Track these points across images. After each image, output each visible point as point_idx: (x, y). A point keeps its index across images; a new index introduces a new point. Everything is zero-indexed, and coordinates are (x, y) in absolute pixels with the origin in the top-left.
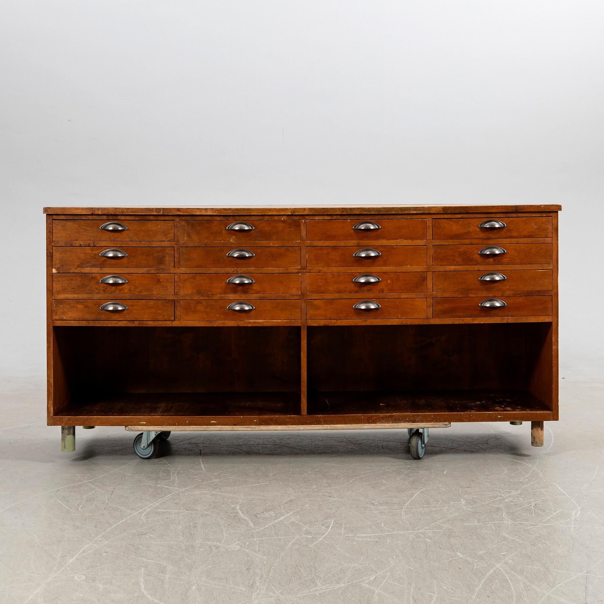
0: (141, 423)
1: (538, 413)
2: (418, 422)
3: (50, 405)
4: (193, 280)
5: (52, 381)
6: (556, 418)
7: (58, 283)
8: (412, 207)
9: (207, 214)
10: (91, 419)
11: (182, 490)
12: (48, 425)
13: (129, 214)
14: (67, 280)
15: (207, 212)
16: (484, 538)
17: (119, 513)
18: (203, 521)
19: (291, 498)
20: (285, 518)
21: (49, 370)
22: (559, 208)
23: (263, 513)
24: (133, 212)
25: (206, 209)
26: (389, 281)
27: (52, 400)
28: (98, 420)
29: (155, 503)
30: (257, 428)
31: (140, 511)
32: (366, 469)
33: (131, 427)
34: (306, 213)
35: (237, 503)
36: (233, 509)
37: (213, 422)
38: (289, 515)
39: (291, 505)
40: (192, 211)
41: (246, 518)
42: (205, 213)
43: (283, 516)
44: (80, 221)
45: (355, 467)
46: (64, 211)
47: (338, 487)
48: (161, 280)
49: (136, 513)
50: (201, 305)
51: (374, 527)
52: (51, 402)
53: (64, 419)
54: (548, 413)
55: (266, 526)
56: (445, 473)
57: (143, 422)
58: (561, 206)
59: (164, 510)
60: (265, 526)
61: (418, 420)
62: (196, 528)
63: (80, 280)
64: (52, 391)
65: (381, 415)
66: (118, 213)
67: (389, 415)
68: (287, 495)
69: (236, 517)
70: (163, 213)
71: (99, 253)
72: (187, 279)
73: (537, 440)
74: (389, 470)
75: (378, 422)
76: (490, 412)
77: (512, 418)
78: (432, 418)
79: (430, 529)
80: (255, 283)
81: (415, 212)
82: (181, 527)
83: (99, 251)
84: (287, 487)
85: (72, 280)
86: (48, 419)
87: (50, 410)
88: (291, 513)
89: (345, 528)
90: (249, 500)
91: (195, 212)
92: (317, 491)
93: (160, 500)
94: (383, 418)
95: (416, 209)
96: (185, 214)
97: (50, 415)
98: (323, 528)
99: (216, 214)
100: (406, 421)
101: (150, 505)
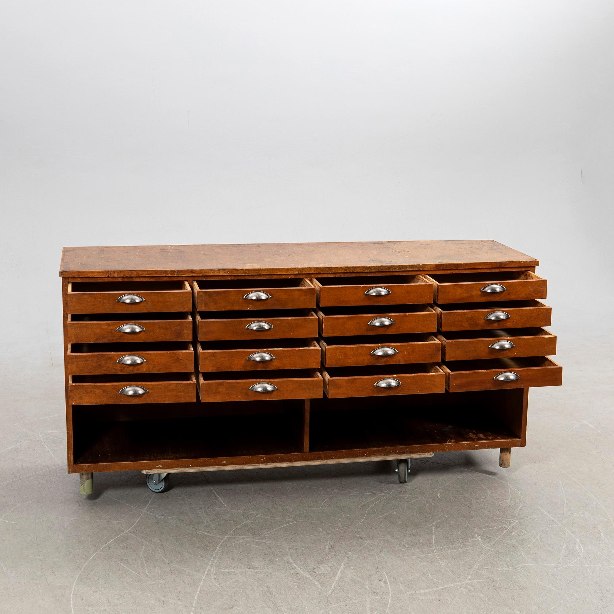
0: (157, 466)
1: (509, 441)
2: (407, 453)
3: (70, 454)
4: (213, 358)
5: (71, 432)
6: (523, 444)
7: (73, 364)
8: (408, 265)
9: (219, 275)
10: (110, 465)
11: (225, 538)
12: (69, 472)
13: (144, 276)
14: (83, 361)
15: (219, 273)
19: (330, 543)
20: (341, 573)
21: (68, 423)
22: (537, 263)
24: (149, 274)
25: (219, 270)
26: (405, 353)
27: (72, 451)
28: (117, 466)
29: (212, 560)
30: (264, 466)
31: (206, 573)
33: (148, 470)
34: (312, 272)
35: (287, 554)
36: (288, 562)
37: (224, 462)
38: (342, 567)
39: (336, 554)
40: (205, 272)
41: (308, 576)
42: (218, 274)
43: (338, 570)
46: (80, 274)
48: (180, 358)
49: (204, 576)
50: (222, 387)
51: (424, 579)
52: (72, 452)
53: (84, 467)
54: (517, 441)
56: (440, 497)
57: (160, 466)
58: (538, 262)
59: (227, 570)
60: (332, 586)
61: (407, 452)
62: (273, 595)
63: (96, 361)
64: (72, 442)
65: (375, 449)
66: (134, 276)
67: (381, 449)
68: (323, 538)
69: (299, 575)
70: (178, 275)
71: (116, 328)
72: (207, 357)
73: (505, 462)
75: (372, 455)
76: (468, 442)
77: (487, 446)
78: (419, 449)
79: (473, 579)
80: (275, 359)
81: (411, 270)
82: (258, 594)
83: (115, 326)
84: (316, 527)
85: (87, 360)
86: (69, 467)
87: (71, 459)
88: (343, 565)
89: (402, 584)
90: (294, 549)
91: (208, 273)
93: (214, 555)
94: (376, 452)
95: (412, 267)
96: (198, 275)
97: (71, 464)
98: (382, 584)
99: (228, 274)
100: (396, 453)
101: (210, 564)
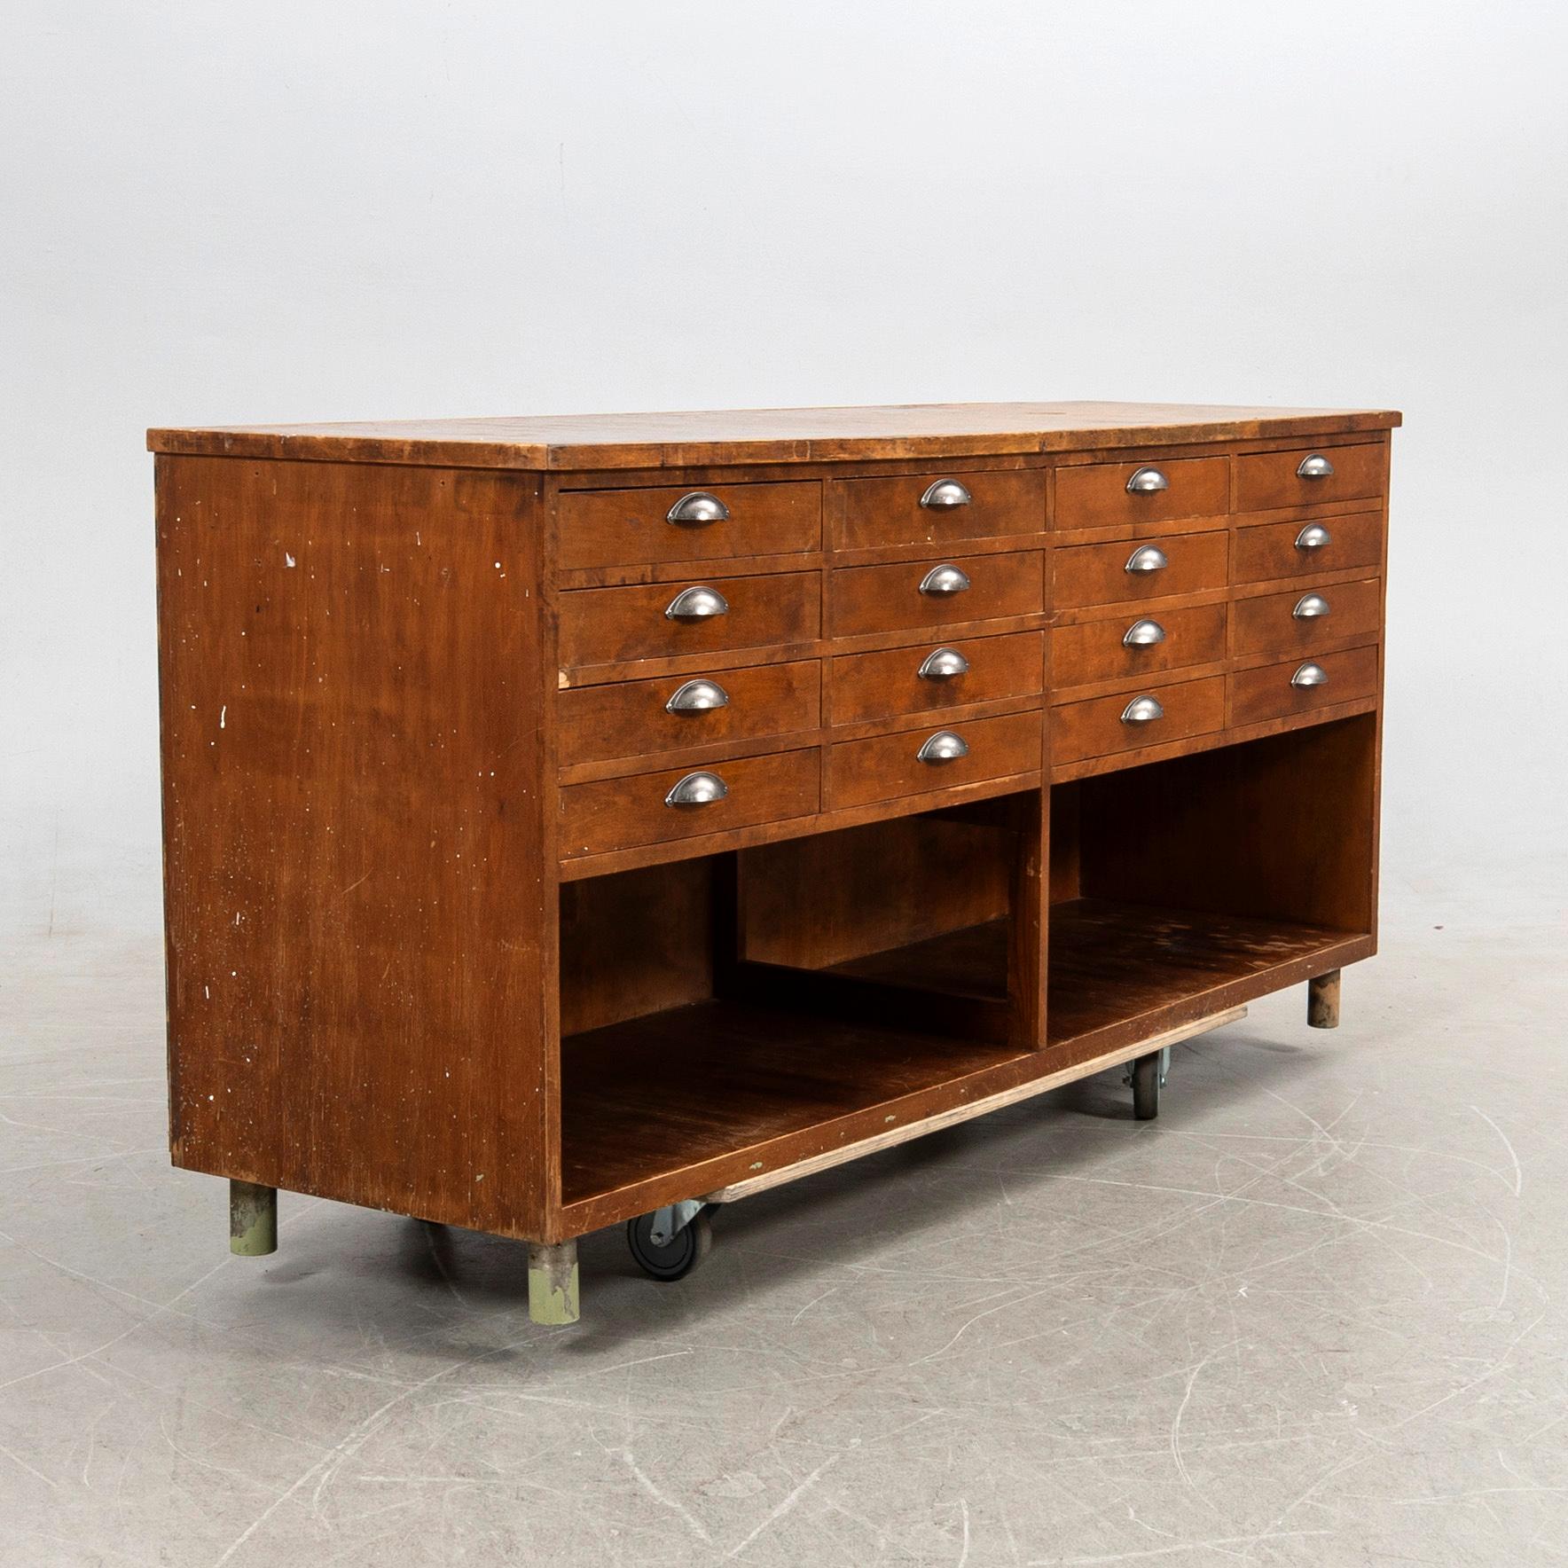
7: (571, 724)
11: (416, 1389)
14: (593, 711)
16: (1483, 1558)
17: (228, 1493)
18: (529, 1521)
19: (792, 1412)
20: (800, 1499)
22: (1395, 419)
23: (720, 1478)
29: (339, 1447)
31: (299, 1483)
32: (989, 1284)
35: (619, 1440)
36: (616, 1463)
38: (808, 1482)
39: (802, 1443)
40: (867, 448)
41: (671, 1504)
43: (792, 1490)
44: (623, 494)
45: (948, 1276)
47: (926, 1360)
49: (289, 1494)
51: (1105, 1523)
55: (752, 1535)
56: (1244, 1294)
59: (381, 1478)
60: (749, 1534)
62: (517, 1554)
68: (772, 1397)
69: (638, 1501)
70: (812, 456)
71: (667, 604)
74: (1062, 1286)
79: (1292, 1528)
82: (463, 1551)
83: (665, 598)
84: (761, 1366)
85: (604, 708)
88: (815, 1475)
89: (1017, 1535)
90: (654, 1425)
92: (866, 1380)
93: (353, 1435)
98: (942, 1533)
101: (327, 1458)
